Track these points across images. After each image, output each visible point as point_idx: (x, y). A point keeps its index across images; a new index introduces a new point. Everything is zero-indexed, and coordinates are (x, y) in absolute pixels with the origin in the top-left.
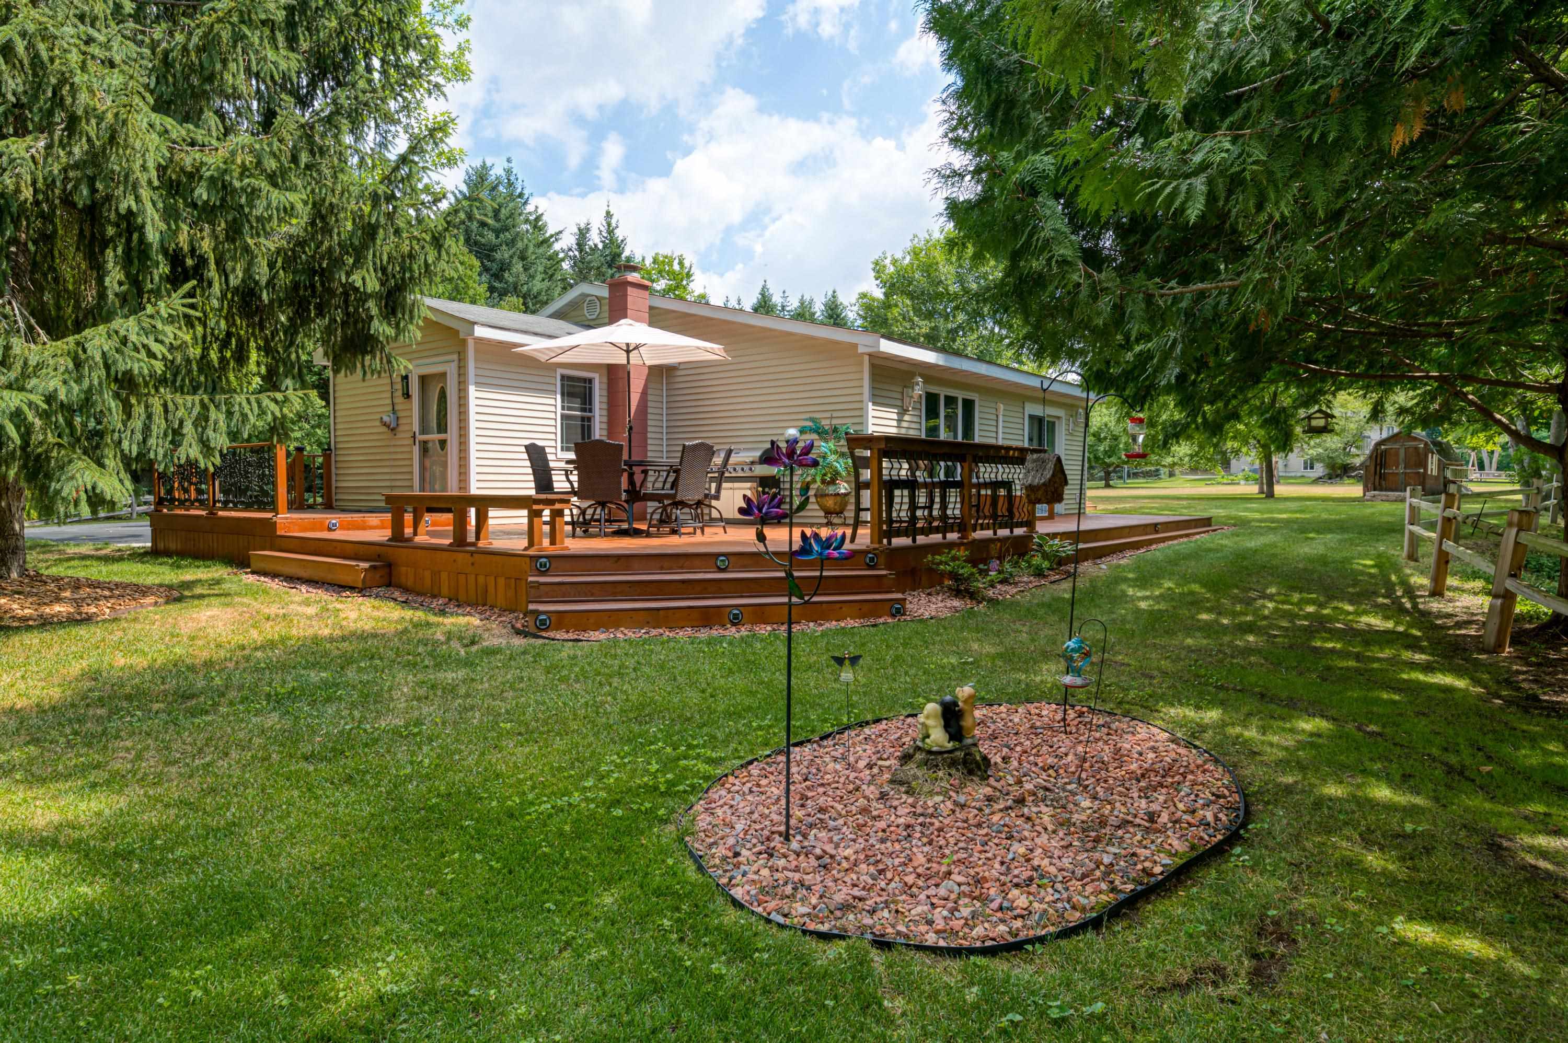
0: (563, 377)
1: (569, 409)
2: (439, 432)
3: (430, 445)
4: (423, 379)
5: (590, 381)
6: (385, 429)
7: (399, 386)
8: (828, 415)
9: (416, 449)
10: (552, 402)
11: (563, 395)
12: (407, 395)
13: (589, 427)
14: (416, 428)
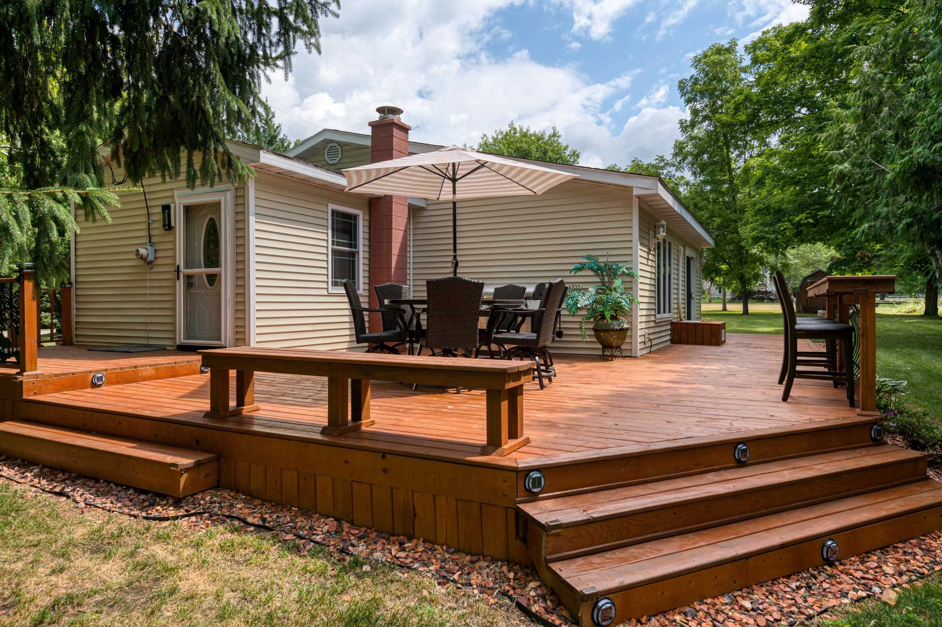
0: (333, 212)
1: (339, 244)
2: (207, 266)
3: (195, 280)
4: (188, 209)
5: (354, 217)
6: (141, 262)
7: (158, 217)
8: (604, 253)
9: (180, 285)
10: (324, 237)
11: (333, 230)
12: (168, 227)
13: (354, 262)
14: (180, 261)
